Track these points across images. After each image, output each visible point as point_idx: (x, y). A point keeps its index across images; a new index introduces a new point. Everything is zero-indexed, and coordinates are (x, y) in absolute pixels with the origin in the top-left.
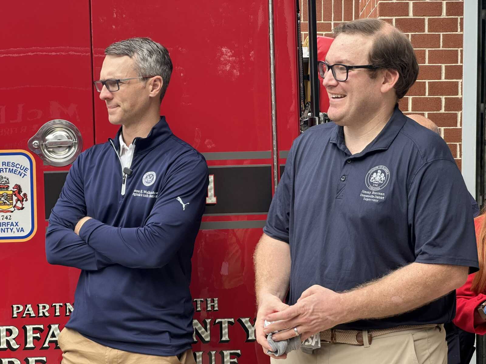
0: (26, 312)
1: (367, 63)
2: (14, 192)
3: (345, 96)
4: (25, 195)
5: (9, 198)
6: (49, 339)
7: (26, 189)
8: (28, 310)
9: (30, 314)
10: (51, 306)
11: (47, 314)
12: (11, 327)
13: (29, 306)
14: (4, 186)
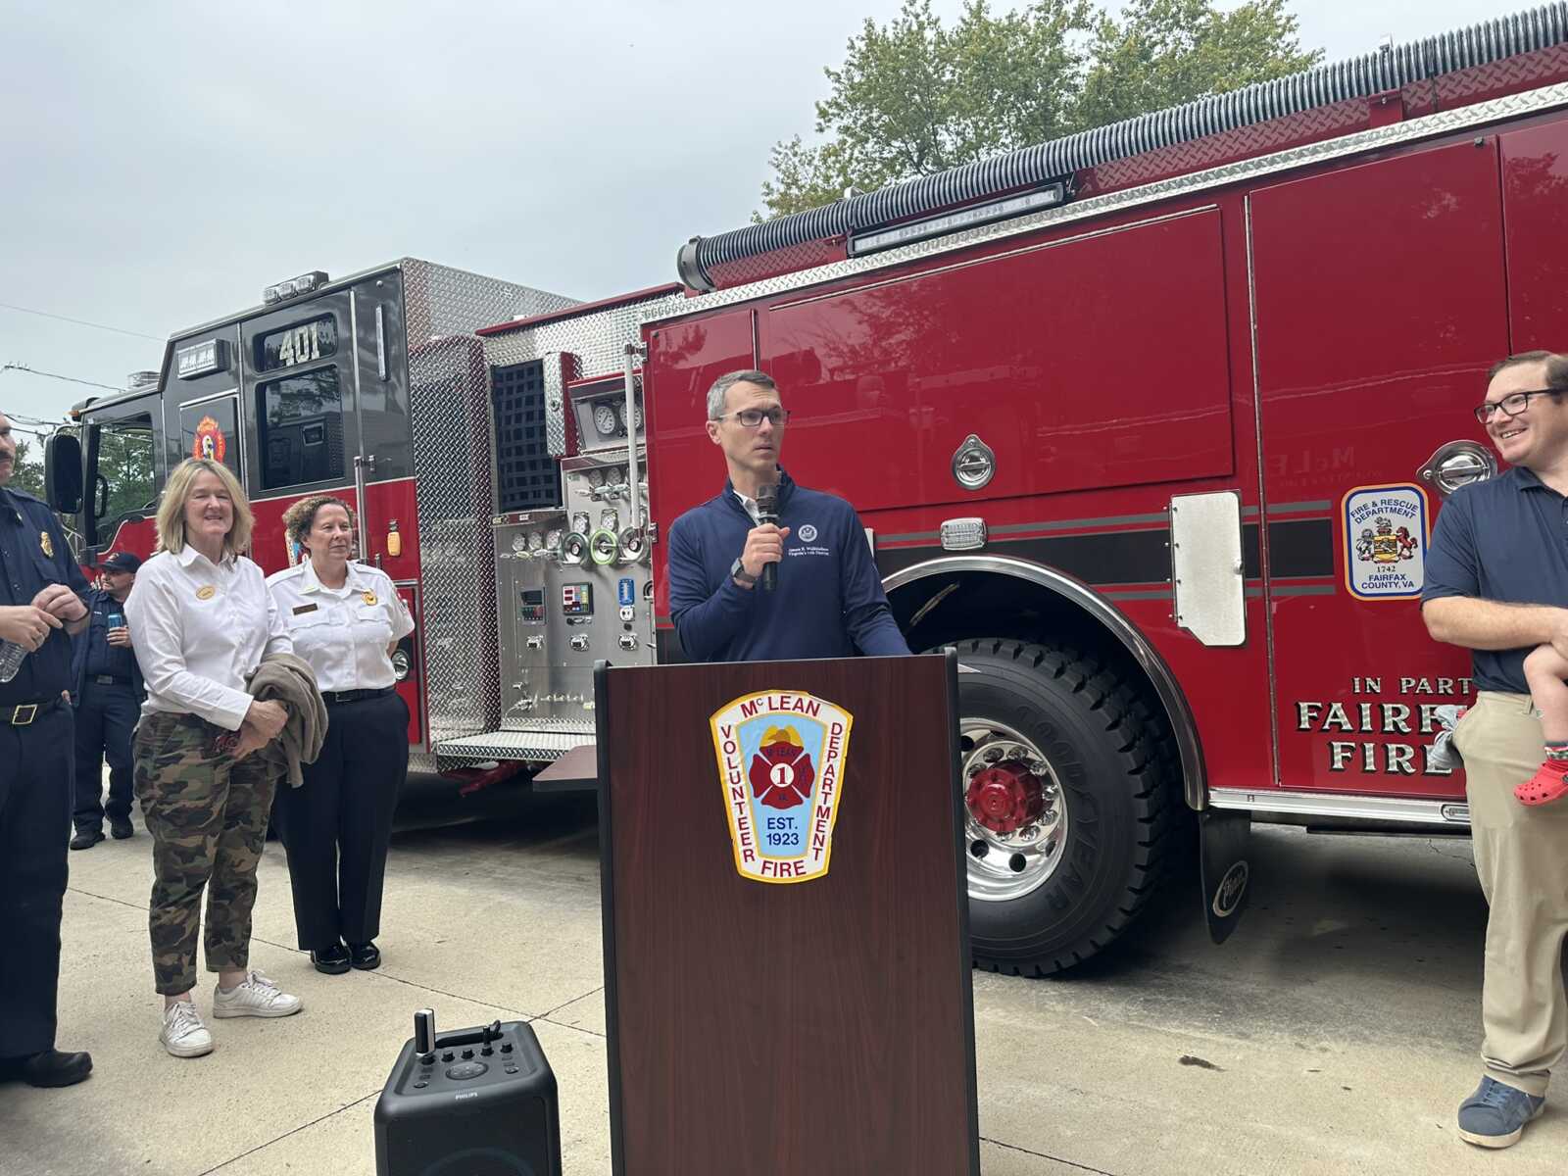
0: (1419, 688)
1: (1546, 388)
2: (1397, 536)
3: (1524, 430)
4: (1414, 540)
5: (1392, 544)
7: (1415, 532)
8: (1423, 685)
9: (1425, 690)
10: (1456, 681)
11: (1450, 691)
12: (1399, 706)
13: (1424, 680)
14: (1385, 530)
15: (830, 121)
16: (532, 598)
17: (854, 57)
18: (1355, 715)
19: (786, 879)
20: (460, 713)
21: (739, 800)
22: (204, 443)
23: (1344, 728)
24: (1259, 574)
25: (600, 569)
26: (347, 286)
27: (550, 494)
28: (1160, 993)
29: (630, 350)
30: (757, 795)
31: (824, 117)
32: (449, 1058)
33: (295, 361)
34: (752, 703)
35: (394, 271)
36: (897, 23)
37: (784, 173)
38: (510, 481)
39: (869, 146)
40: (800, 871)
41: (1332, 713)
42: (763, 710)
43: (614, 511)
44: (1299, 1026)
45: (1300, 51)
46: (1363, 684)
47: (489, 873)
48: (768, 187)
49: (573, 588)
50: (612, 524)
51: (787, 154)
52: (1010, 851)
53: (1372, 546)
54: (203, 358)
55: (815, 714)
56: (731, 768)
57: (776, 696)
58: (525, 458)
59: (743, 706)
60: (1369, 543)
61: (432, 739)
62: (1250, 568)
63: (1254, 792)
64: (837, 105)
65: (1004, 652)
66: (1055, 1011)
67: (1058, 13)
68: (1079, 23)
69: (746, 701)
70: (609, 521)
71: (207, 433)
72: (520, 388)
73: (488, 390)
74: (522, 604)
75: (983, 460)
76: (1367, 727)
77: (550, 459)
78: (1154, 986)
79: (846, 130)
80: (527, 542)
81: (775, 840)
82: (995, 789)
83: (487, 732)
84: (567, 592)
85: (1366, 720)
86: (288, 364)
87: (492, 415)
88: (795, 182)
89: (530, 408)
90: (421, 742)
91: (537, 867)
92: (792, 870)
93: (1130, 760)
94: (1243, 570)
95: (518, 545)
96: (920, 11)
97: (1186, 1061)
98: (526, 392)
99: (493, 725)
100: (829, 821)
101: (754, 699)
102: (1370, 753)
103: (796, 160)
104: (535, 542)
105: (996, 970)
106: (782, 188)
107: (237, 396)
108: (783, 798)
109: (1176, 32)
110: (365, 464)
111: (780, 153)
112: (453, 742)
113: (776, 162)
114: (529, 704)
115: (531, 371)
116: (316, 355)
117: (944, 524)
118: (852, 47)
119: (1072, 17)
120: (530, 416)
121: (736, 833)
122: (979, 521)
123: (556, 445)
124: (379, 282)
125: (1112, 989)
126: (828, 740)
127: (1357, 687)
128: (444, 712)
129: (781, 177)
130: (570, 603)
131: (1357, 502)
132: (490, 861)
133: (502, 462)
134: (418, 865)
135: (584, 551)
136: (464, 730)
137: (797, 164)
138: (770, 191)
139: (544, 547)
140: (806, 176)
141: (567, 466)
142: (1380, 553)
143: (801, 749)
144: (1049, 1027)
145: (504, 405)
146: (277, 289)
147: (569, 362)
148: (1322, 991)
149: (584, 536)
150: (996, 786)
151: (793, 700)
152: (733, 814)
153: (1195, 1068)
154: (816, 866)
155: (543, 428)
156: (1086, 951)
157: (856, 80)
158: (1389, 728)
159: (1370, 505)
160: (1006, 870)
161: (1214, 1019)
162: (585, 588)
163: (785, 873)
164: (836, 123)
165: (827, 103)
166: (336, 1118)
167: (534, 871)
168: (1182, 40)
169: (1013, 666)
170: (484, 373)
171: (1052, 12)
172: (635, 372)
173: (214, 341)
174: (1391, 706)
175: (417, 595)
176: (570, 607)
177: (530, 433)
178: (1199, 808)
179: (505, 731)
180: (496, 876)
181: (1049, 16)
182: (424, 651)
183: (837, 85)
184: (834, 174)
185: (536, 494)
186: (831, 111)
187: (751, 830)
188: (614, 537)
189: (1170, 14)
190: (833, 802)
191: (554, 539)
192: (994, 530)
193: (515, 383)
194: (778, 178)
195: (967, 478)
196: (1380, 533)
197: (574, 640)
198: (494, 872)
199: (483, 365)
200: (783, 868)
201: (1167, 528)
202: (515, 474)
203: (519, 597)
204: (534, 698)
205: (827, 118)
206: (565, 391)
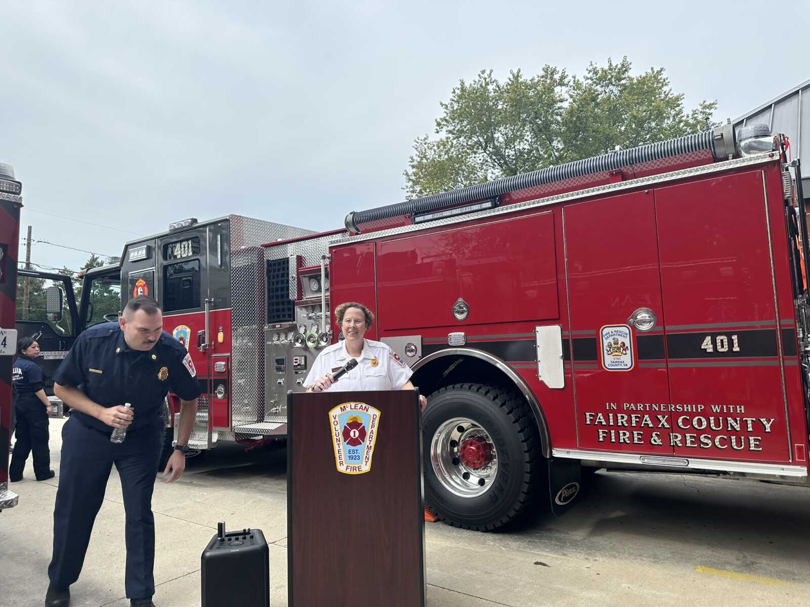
0: (631, 408)
2: (621, 345)
4: (627, 347)
5: (619, 348)
6: (644, 422)
7: (627, 344)
8: (632, 406)
9: (633, 409)
10: (644, 405)
11: (642, 409)
12: (623, 415)
13: (632, 404)
14: (616, 343)
15: (442, 128)
16: (280, 362)
17: (455, 97)
18: (607, 419)
19: (355, 473)
20: (247, 413)
21: (338, 443)
22: (139, 290)
23: (603, 424)
24: (569, 359)
25: (310, 350)
26: (205, 226)
27: (289, 316)
28: (536, 539)
29: (324, 257)
30: (345, 441)
31: (439, 126)
32: (230, 540)
33: (181, 256)
34: (344, 407)
35: (226, 220)
36: (475, 82)
37: (419, 152)
38: (273, 310)
39: (461, 139)
40: (360, 470)
41: (598, 418)
42: (348, 409)
43: (317, 324)
44: (590, 552)
45: (673, 94)
46: (610, 406)
47: (256, 487)
48: (412, 158)
49: (298, 358)
50: (316, 330)
51: (421, 143)
52: (479, 477)
53: (611, 349)
54: (141, 253)
55: (367, 411)
56: (336, 431)
57: (353, 404)
58: (280, 300)
59: (341, 408)
60: (610, 348)
61: (233, 425)
62: (566, 357)
63: (570, 450)
64: (446, 121)
65: (473, 389)
66: (489, 545)
67: (551, 78)
68: (561, 84)
69: (342, 406)
70: (315, 329)
71: (140, 286)
72: (279, 270)
73: (265, 270)
74: (276, 364)
75: (465, 308)
76: (612, 424)
77: (290, 301)
78: (535, 536)
79: (450, 132)
80: (279, 337)
81: (351, 458)
82: (472, 449)
83: (258, 422)
84: (295, 359)
85: (611, 420)
86: (178, 257)
87: (266, 281)
88: (425, 157)
89: (283, 279)
90: (228, 426)
91: (278, 485)
92: (357, 469)
93: (522, 436)
94: (563, 358)
95: (275, 338)
96: (487, 77)
97: (537, 563)
98: (281, 272)
99: (261, 420)
100: (371, 451)
101: (345, 405)
102: (613, 434)
103: (426, 146)
104: (283, 337)
105: (469, 529)
106: (419, 159)
107: (155, 270)
108: (354, 442)
109: (611, 87)
110: (210, 302)
111: (418, 143)
112: (242, 427)
113: (416, 147)
114: (277, 410)
115: (284, 263)
116: (190, 254)
117: (449, 334)
118: (454, 92)
119: (558, 81)
120: (282, 282)
121: (337, 455)
122: (463, 334)
123: (293, 295)
124: (219, 225)
125: (516, 537)
126: (371, 421)
127: (607, 407)
128: (240, 414)
129: (418, 154)
130: (297, 364)
131: (605, 331)
132: (257, 482)
133: (270, 301)
134: (225, 483)
135: (303, 341)
136: (248, 421)
137: (426, 148)
138: (413, 161)
139: (287, 339)
140: (430, 154)
141: (298, 304)
142: (614, 352)
143: (362, 424)
144: (485, 550)
145: (272, 277)
146: (175, 225)
147: (300, 259)
148: (606, 539)
149: (304, 335)
150: (472, 448)
151: (359, 405)
152: (336, 448)
153: (539, 566)
154: (366, 468)
155: (288, 287)
156: (505, 520)
157: (455, 108)
158: (620, 424)
159: (610, 332)
160: (477, 485)
161: (555, 549)
162: (303, 358)
163: (355, 470)
164: (445, 129)
165: (441, 119)
166: (186, 577)
167: (276, 487)
168: (614, 91)
169: (476, 395)
170: (264, 262)
171: (549, 78)
172: (325, 265)
173: (145, 246)
174: (620, 415)
175: (230, 360)
176: (297, 366)
177: (282, 289)
178: (548, 457)
179: (265, 422)
180: (259, 488)
181: (547, 80)
182: (231, 385)
183: (446, 110)
184: (443, 154)
185: (284, 316)
186: (442, 123)
187: (343, 454)
188: (316, 335)
189: (608, 79)
190: (373, 444)
191: (291, 336)
192: (470, 337)
193: (277, 267)
194: (416, 154)
195: (458, 315)
196: (615, 344)
197: (298, 381)
198: (259, 487)
199: (263, 259)
200: (354, 469)
201: (534, 339)
202: (275, 307)
203: (275, 361)
204: (279, 407)
205: (440, 127)
206: (297, 272)
